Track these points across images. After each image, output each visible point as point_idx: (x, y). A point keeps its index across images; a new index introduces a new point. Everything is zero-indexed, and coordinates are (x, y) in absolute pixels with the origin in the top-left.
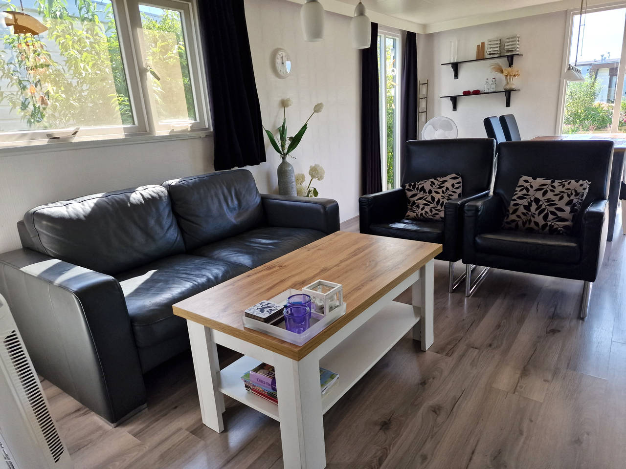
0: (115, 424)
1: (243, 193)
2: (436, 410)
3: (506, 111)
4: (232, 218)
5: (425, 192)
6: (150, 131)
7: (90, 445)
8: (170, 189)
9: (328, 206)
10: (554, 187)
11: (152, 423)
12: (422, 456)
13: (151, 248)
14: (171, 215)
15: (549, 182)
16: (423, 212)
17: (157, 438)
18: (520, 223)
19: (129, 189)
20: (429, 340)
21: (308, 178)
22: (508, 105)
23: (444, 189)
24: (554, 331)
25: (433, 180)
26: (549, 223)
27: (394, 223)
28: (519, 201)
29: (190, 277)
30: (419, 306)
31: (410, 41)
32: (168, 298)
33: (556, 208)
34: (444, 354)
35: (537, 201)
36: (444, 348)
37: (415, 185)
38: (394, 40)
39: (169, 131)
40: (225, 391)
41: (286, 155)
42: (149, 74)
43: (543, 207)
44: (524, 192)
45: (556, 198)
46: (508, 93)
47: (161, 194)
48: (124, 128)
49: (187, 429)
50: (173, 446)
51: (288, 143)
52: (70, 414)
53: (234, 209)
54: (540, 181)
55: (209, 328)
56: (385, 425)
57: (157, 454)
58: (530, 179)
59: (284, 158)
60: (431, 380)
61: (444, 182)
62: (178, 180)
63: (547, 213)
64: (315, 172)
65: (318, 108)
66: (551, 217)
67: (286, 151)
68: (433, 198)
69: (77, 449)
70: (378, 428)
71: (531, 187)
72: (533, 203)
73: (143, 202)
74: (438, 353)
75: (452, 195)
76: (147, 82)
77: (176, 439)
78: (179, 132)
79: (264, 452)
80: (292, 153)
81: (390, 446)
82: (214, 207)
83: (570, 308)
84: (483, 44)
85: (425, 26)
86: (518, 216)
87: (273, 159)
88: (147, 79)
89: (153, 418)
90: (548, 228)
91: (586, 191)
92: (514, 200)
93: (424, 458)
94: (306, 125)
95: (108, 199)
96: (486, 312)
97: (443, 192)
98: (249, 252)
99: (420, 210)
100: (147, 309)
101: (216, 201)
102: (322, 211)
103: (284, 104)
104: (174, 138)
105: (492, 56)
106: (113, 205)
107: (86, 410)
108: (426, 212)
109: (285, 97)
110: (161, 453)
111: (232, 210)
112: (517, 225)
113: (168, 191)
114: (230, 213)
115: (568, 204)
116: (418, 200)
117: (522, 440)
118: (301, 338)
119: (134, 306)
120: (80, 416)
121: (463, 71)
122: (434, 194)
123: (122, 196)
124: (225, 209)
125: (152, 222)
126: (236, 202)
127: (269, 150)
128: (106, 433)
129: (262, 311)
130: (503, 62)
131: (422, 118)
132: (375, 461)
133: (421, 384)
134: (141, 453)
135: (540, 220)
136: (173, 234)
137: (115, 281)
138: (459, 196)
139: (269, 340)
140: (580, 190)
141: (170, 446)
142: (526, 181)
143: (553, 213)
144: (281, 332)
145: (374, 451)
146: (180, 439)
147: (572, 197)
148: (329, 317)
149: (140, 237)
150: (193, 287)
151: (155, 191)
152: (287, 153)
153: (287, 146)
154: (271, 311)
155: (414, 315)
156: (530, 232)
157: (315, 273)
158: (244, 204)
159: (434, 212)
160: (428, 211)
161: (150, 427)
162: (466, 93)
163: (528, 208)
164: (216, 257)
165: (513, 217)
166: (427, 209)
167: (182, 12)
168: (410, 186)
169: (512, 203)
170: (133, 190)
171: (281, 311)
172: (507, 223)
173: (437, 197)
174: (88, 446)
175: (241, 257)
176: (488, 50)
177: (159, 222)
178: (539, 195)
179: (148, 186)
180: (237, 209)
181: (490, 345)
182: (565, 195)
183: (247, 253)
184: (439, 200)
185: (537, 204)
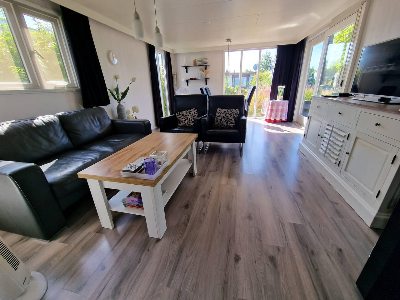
0: (49, 241)
1: (102, 118)
2: (204, 196)
3: (206, 86)
4: (97, 130)
5: (184, 116)
6: (41, 86)
7: (35, 255)
8: (60, 117)
9: (146, 122)
10: (228, 112)
11: (72, 234)
12: (203, 214)
13: (53, 148)
14: (63, 130)
15: (227, 110)
16: (184, 124)
17: (77, 240)
18: (219, 126)
19: (33, 118)
20: (196, 172)
21: (132, 112)
22: (206, 84)
23: (191, 114)
24: (234, 162)
25: (186, 111)
26: (228, 125)
27: (174, 129)
28: (218, 118)
29: (81, 160)
30: (191, 159)
31: (168, 56)
32: (71, 171)
33: (230, 119)
34: (202, 176)
35: (224, 117)
36: (201, 174)
37: (180, 113)
38: (161, 55)
39: (54, 87)
40: (113, 209)
41: (120, 101)
42: (36, 55)
43: (226, 119)
44: (219, 114)
45: (230, 116)
46: (206, 79)
47: (54, 120)
48: (23, 84)
49: (94, 232)
50: (88, 241)
51: (120, 96)
52: (16, 243)
53: (98, 126)
54: (224, 110)
55: (101, 181)
56: (187, 206)
57: (80, 247)
58: (220, 109)
59: (119, 103)
60: (199, 186)
61: (191, 111)
62: (63, 113)
63: (227, 121)
64: (135, 109)
65: (133, 80)
66: (229, 122)
67: (120, 99)
68: (187, 118)
69: (26, 259)
70: (184, 208)
71: (221, 112)
72: (223, 118)
73: (44, 124)
74: (199, 176)
75: (194, 117)
76: (35, 59)
77: (89, 238)
78: (60, 88)
79: (137, 231)
80: (123, 100)
81: (190, 213)
82: (87, 126)
83: (238, 153)
84: (195, 60)
85: (173, 50)
86: (218, 123)
87: (114, 103)
88: (35, 58)
89: (72, 232)
90: (228, 126)
91: (238, 113)
92: (216, 117)
93: (204, 214)
94: (128, 87)
95: (20, 123)
96: (212, 158)
97: (191, 115)
98: (111, 145)
99: (183, 123)
100: (58, 179)
101: (87, 122)
102: (143, 124)
103: (116, 78)
104: (57, 91)
105: (199, 65)
106: (23, 126)
107: (26, 238)
108: (186, 124)
109: (117, 75)
110: (82, 246)
111: (97, 127)
112: (218, 126)
113: (59, 118)
114: (96, 128)
115: (233, 118)
116: (182, 119)
117: (234, 199)
118: (154, 177)
119: (51, 178)
120: (24, 242)
121: (190, 70)
122: (187, 116)
123: (29, 122)
124: (93, 127)
125: (52, 135)
126: (98, 123)
127: (111, 98)
128: (43, 246)
129: (131, 168)
130: (203, 67)
131: (175, 88)
132: (186, 221)
133: (196, 188)
134: (70, 250)
135: (225, 124)
136: (65, 141)
137: (36, 166)
138: (197, 116)
139: (138, 180)
140: (236, 112)
141: (87, 242)
142: (219, 110)
143: (229, 121)
144: (143, 176)
145: (185, 217)
146: (91, 237)
147: (234, 115)
148: (164, 166)
149: (45, 143)
150: (84, 164)
151: (51, 118)
152: (121, 100)
153: (120, 97)
154: (136, 167)
155: (189, 162)
156: (223, 128)
157: (149, 150)
158: (103, 123)
159: (189, 123)
160: (186, 123)
161: (72, 236)
162: (191, 79)
163: (221, 120)
164: (93, 149)
165: (217, 123)
166: (186, 122)
167: (53, 23)
168: (178, 113)
169: (216, 118)
170: (35, 118)
171: (141, 167)
172: (215, 126)
173: (189, 118)
174: (34, 256)
175: (107, 148)
176: (197, 63)
177: (56, 134)
178: (224, 115)
179: (46, 116)
180: (99, 126)
181: (216, 170)
182: (232, 115)
183: (109, 146)
184: (190, 119)
185: (224, 118)
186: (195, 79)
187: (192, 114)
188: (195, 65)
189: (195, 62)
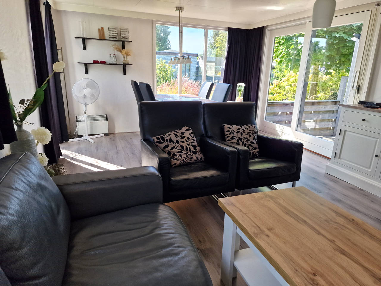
5: (173, 142)
10: (244, 130)
15: (240, 126)
16: (183, 158)
22: (124, 73)
23: (186, 138)
25: (174, 132)
26: (251, 151)
33: (250, 142)
37: (163, 138)
43: (245, 142)
45: (248, 136)
46: (124, 65)
54: (235, 127)
59: (20, 126)
61: (183, 133)
68: (182, 147)
71: (234, 131)
72: (239, 141)
75: (193, 143)
84: (103, 28)
97: (186, 141)
99: (180, 157)
105: (112, 39)
115: (254, 139)
122: (181, 143)
130: (118, 44)
142: (229, 128)
143: (250, 145)
162: (96, 62)
168: (158, 139)
176: (107, 34)
178: (239, 136)
184: (186, 147)
185: (241, 140)
186: (103, 63)
187: (188, 138)
188: (102, 38)
189: (101, 31)
